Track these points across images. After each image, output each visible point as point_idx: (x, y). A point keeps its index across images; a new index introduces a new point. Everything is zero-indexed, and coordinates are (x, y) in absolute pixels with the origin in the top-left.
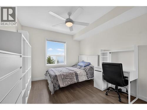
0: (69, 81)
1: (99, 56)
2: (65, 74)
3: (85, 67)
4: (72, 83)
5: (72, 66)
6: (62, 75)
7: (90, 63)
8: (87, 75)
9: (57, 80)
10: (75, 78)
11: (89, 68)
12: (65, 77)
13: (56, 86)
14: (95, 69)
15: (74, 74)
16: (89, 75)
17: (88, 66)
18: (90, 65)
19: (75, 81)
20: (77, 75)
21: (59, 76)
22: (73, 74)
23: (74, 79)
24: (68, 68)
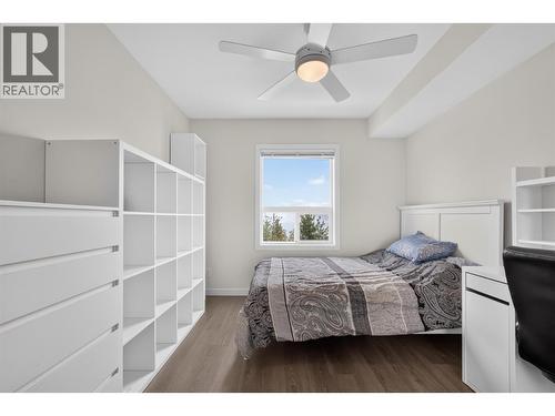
0: (317, 320)
1: (507, 208)
2: (303, 286)
3: (421, 262)
4: (330, 332)
5: (361, 257)
6: (289, 290)
7: (454, 247)
8: (421, 305)
9: (266, 309)
10: (349, 310)
11: (439, 270)
12: (302, 299)
13: (259, 332)
14: (467, 280)
15: (346, 291)
16: (436, 310)
17: (435, 263)
18: (451, 255)
19: (346, 328)
20: (358, 298)
21: (274, 291)
22: (337, 293)
23: (345, 315)
24: (338, 262)
